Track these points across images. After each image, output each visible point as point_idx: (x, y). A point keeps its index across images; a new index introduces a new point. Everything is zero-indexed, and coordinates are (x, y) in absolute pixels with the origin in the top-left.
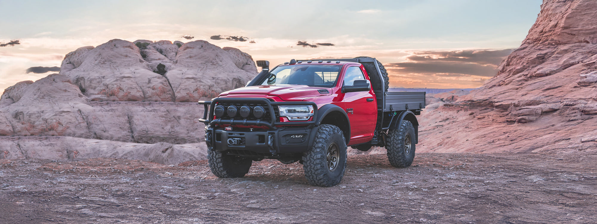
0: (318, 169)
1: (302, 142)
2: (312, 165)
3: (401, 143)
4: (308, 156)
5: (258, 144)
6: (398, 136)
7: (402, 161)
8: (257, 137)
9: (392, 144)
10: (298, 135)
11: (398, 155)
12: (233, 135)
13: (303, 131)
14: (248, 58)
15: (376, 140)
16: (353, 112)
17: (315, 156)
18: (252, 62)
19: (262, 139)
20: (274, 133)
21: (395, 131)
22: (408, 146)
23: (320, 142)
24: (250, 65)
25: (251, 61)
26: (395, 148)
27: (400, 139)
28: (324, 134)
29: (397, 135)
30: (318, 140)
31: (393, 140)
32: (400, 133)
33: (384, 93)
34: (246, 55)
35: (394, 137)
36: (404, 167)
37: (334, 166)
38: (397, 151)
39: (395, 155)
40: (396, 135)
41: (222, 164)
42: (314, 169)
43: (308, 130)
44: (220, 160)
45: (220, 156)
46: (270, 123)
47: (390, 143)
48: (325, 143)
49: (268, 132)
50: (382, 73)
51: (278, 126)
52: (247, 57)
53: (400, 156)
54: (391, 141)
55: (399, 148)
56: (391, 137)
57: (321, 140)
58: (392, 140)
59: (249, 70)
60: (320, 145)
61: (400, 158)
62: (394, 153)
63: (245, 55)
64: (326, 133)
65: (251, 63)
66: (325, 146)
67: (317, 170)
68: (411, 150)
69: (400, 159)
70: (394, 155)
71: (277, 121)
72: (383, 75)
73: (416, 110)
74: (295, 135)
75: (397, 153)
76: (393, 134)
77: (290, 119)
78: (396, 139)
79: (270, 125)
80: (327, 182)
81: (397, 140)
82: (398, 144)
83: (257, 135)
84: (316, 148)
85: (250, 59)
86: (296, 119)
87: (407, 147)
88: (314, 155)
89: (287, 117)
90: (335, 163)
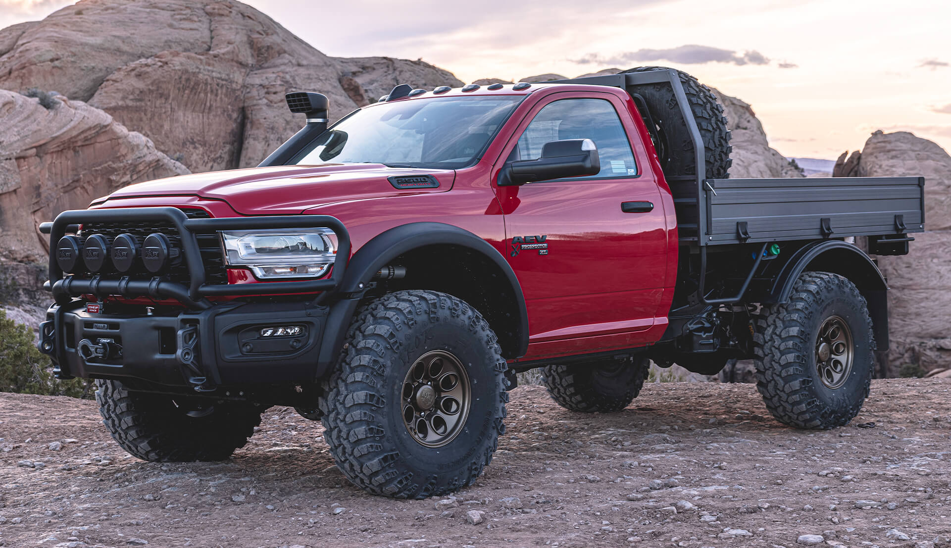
0: (359, 440)
1: (295, 350)
2: (341, 425)
3: (795, 348)
4: (331, 396)
5: (158, 356)
6: (788, 324)
7: (803, 407)
8: (156, 334)
9: (767, 351)
10: (286, 325)
11: (787, 389)
12: (94, 330)
13: (299, 314)
14: (741, 110)
15: (708, 338)
16: (548, 248)
17: (350, 396)
18: (752, 121)
19: (167, 339)
20: (197, 321)
21: (778, 310)
22: (842, 358)
23: (368, 350)
24: (746, 129)
25: (751, 118)
26: (776, 366)
27: (791, 334)
28: (387, 321)
29: (783, 321)
30: (361, 344)
31: (772, 339)
32: (795, 316)
33: (703, 182)
34: (735, 102)
35: (776, 327)
36: (815, 429)
37: (449, 430)
38: (784, 374)
39: (780, 387)
40: (779, 324)
41: (130, 418)
42: (347, 438)
43: (318, 311)
44: (123, 405)
45: (125, 394)
46: (187, 286)
47: (761, 347)
48: (389, 352)
49: (181, 317)
50: (696, 117)
51: (216, 299)
52: (739, 108)
53: (795, 392)
54: (766, 342)
55: (789, 365)
56: (766, 329)
57: (371, 343)
58: (768, 338)
59: (745, 144)
60: (365, 359)
61: (796, 397)
62: (776, 384)
63: (733, 104)
64: (393, 319)
65: (749, 125)
66: (389, 363)
67: (358, 442)
68: (852, 371)
69: (799, 403)
70: (776, 387)
71: (209, 281)
72: (699, 125)
73: (880, 237)
74: (276, 326)
75: (786, 383)
76: (770, 320)
77: (259, 273)
78: (780, 336)
79: (188, 294)
80: (401, 482)
81: (784, 340)
82: (788, 351)
83: (156, 328)
84: (353, 370)
85: (748, 115)
86: (283, 272)
87: (837, 362)
88: (345, 393)
89: (251, 266)
90: (451, 420)
